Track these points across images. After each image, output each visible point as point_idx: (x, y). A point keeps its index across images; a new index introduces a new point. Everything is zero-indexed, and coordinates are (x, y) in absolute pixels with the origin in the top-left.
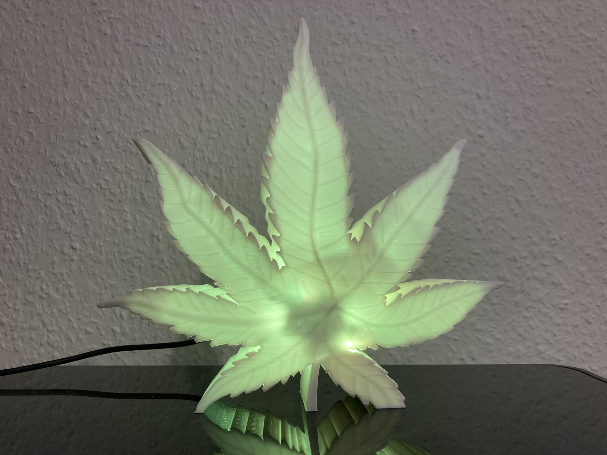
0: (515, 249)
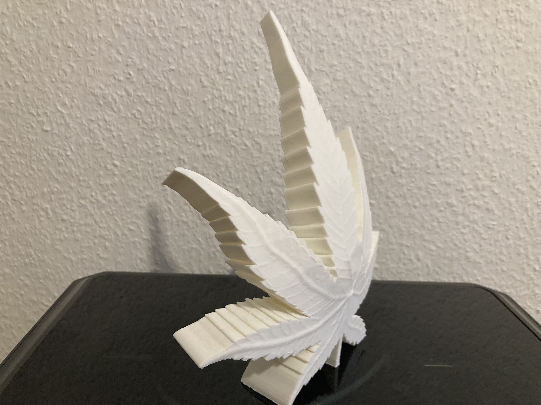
0: (463, 183)
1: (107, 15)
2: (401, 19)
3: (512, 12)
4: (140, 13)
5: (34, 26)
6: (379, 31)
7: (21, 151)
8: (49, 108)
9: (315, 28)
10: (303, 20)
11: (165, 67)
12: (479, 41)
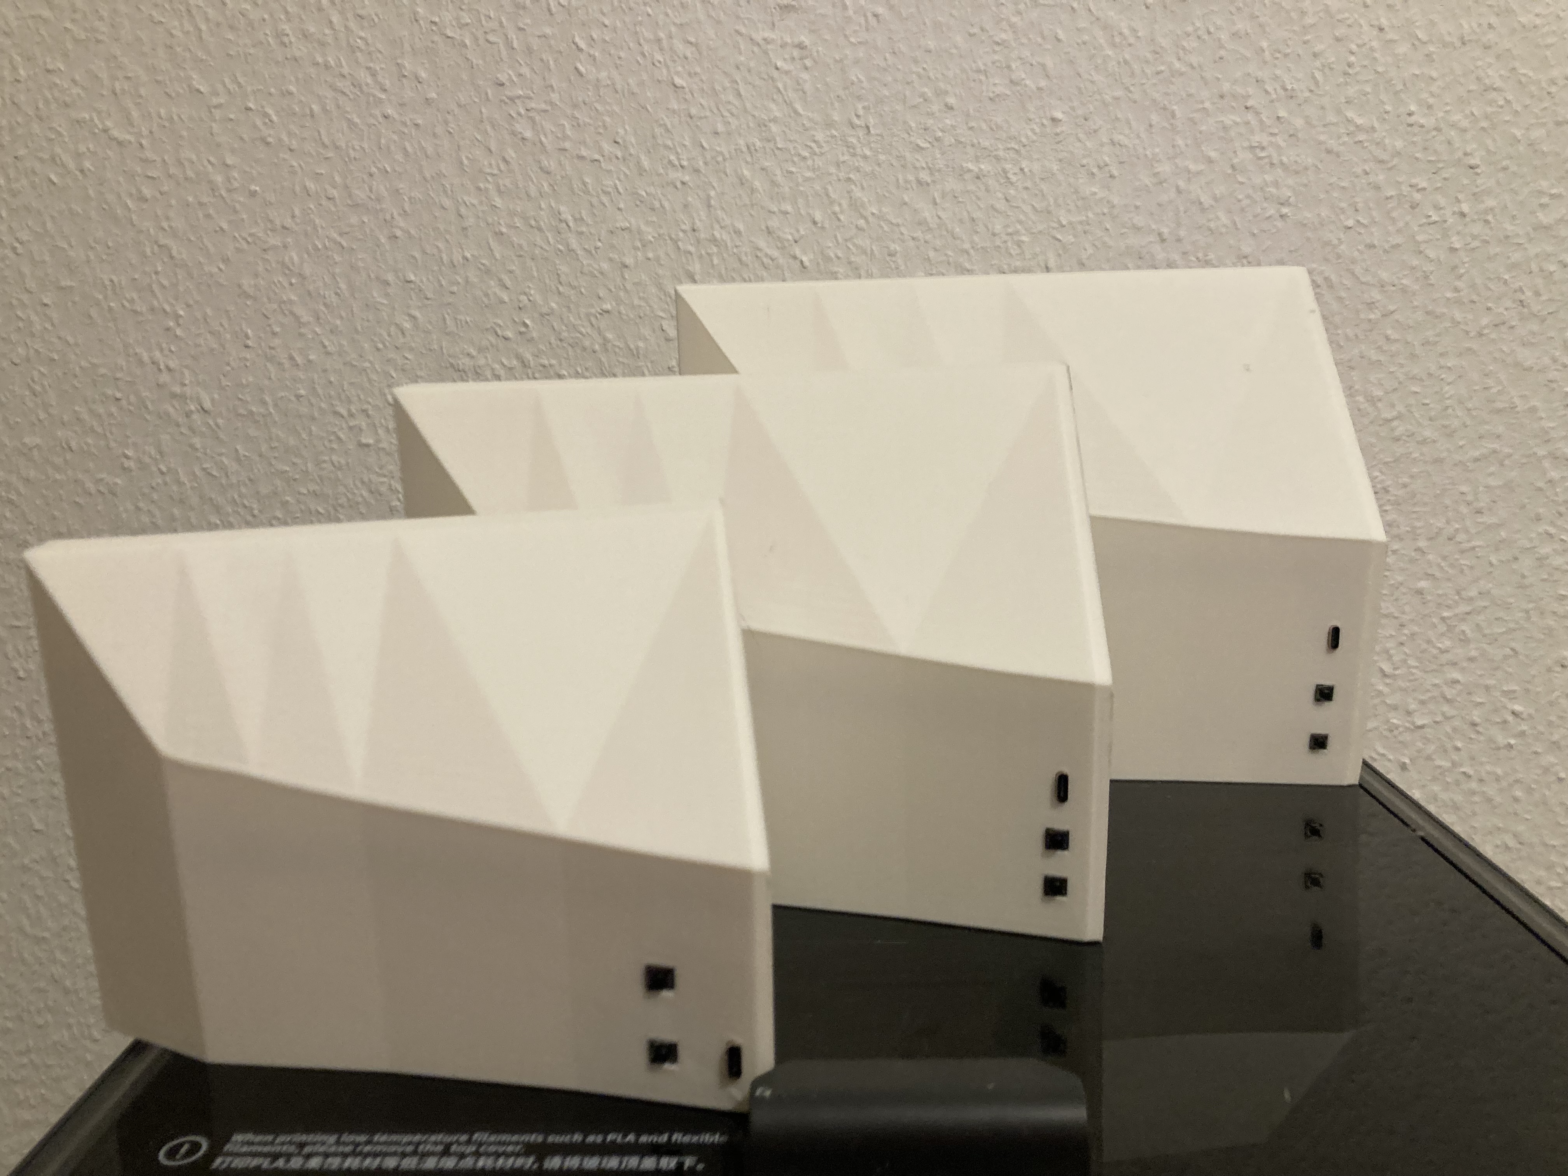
1: (479, 217)
2: (1043, 179)
3: (1263, 149)
4: (541, 209)
5: (343, 248)
6: (1001, 205)
7: (317, 488)
8: (370, 400)
9: (874, 211)
10: (851, 198)
11: (592, 306)
12: (1203, 210)
